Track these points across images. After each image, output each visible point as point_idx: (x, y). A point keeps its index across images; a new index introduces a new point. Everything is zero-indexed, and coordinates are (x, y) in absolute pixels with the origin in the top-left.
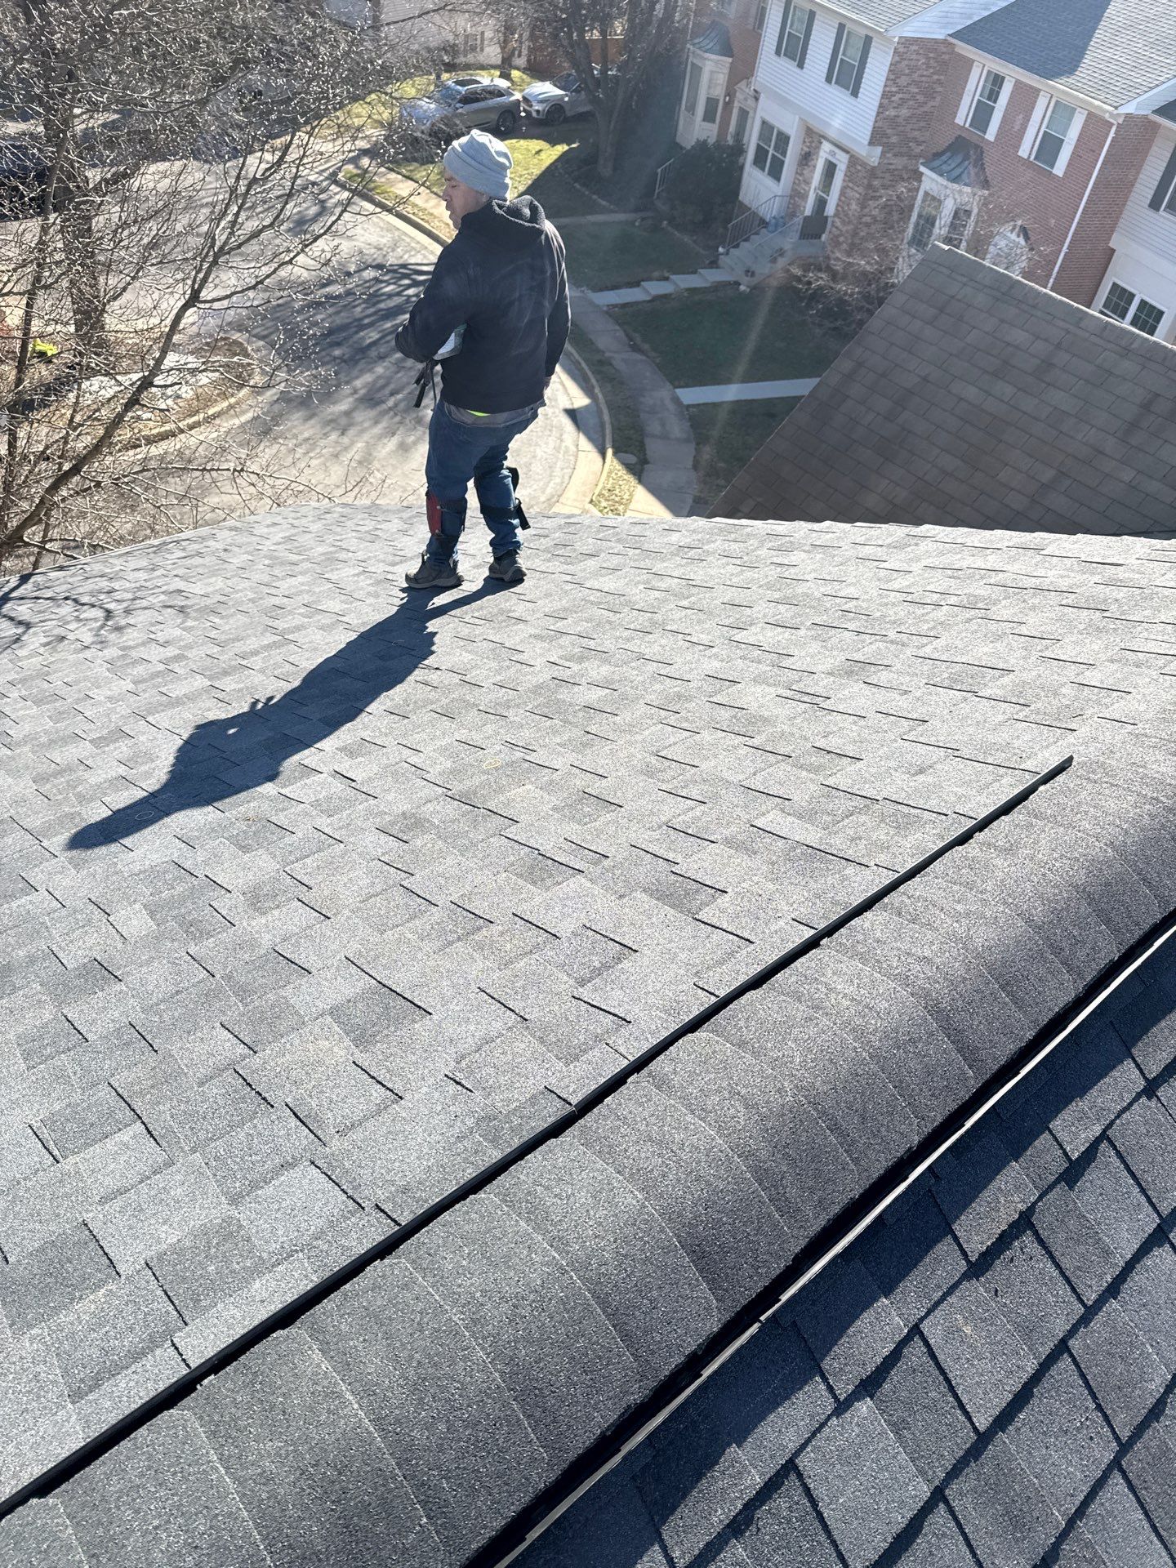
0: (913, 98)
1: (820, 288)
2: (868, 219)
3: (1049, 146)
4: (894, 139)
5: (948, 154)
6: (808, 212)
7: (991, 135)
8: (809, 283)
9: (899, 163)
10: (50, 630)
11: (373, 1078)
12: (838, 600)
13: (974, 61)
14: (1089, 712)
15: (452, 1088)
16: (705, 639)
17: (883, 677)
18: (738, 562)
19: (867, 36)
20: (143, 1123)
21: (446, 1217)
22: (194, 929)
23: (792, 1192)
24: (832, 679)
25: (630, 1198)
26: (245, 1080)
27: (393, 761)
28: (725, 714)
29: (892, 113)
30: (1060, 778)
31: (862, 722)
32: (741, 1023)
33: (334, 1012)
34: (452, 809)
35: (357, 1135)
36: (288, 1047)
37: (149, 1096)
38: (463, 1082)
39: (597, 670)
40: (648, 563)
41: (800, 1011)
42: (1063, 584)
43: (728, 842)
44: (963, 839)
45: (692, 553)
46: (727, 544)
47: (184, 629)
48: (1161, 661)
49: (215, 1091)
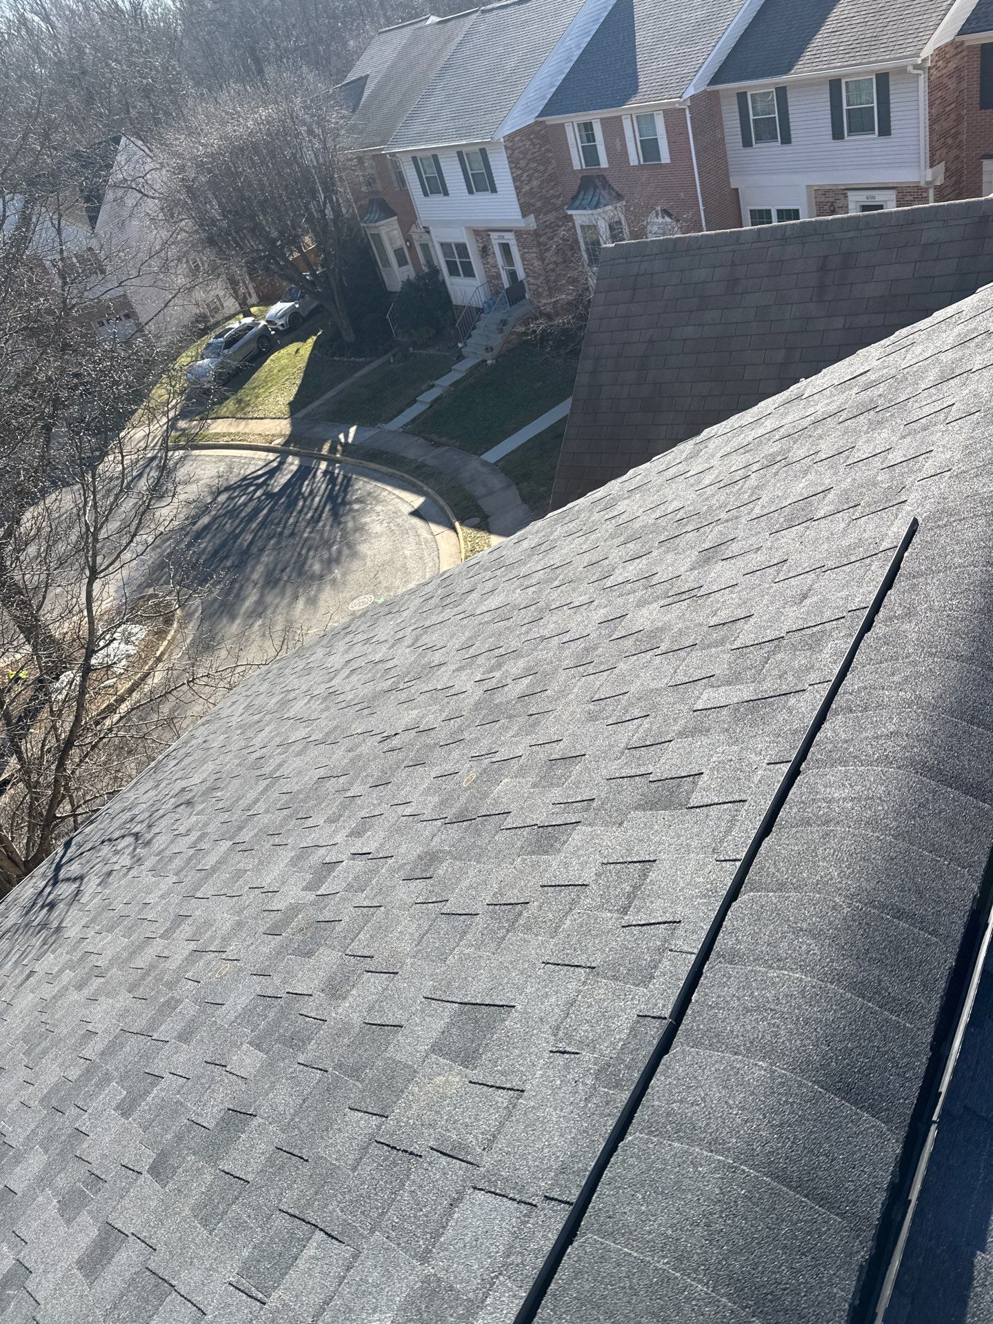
0: (536, 170)
1: (544, 331)
2: (551, 266)
3: (650, 148)
4: (539, 204)
5: (582, 193)
6: (506, 285)
7: (604, 163)
8: (534, 331)
9: (551, 217)
10: (100, 871)
11: (492, 1086)
12: (669, 517)
13: (563, 124)
14: (908, 482)
15: (561, 1060)
16: (584, 599)
17: (735, 548)
18: (581, 533)
19: (480, 150)
20: (321, 1230)
21: (607, 1174)
22: (296, 1041)
23: (895, 990)
24: (696, 572)
25: (758, 1070)
26: (388, 1146)
27: (392, 821)
28: (629, 642)
29: (527, 188)
30: (916, 539)
31: (737, 589)
32: (772, 870)
33: (437, 1048)
34: (454, 832)
35: (501, 1143)
36: (411, 1098)
37: (317, 1203)
38: (568, 1049)
39: (516, 667)
40: (515, 573)
41: (815, 832)
42: (833, 408)
43: (681, 734)
44: (868, 626)
45: (543, 548)
46: (566, 528)
47: (197, 814)
48: (942, 416)
49: (369, 1168)
